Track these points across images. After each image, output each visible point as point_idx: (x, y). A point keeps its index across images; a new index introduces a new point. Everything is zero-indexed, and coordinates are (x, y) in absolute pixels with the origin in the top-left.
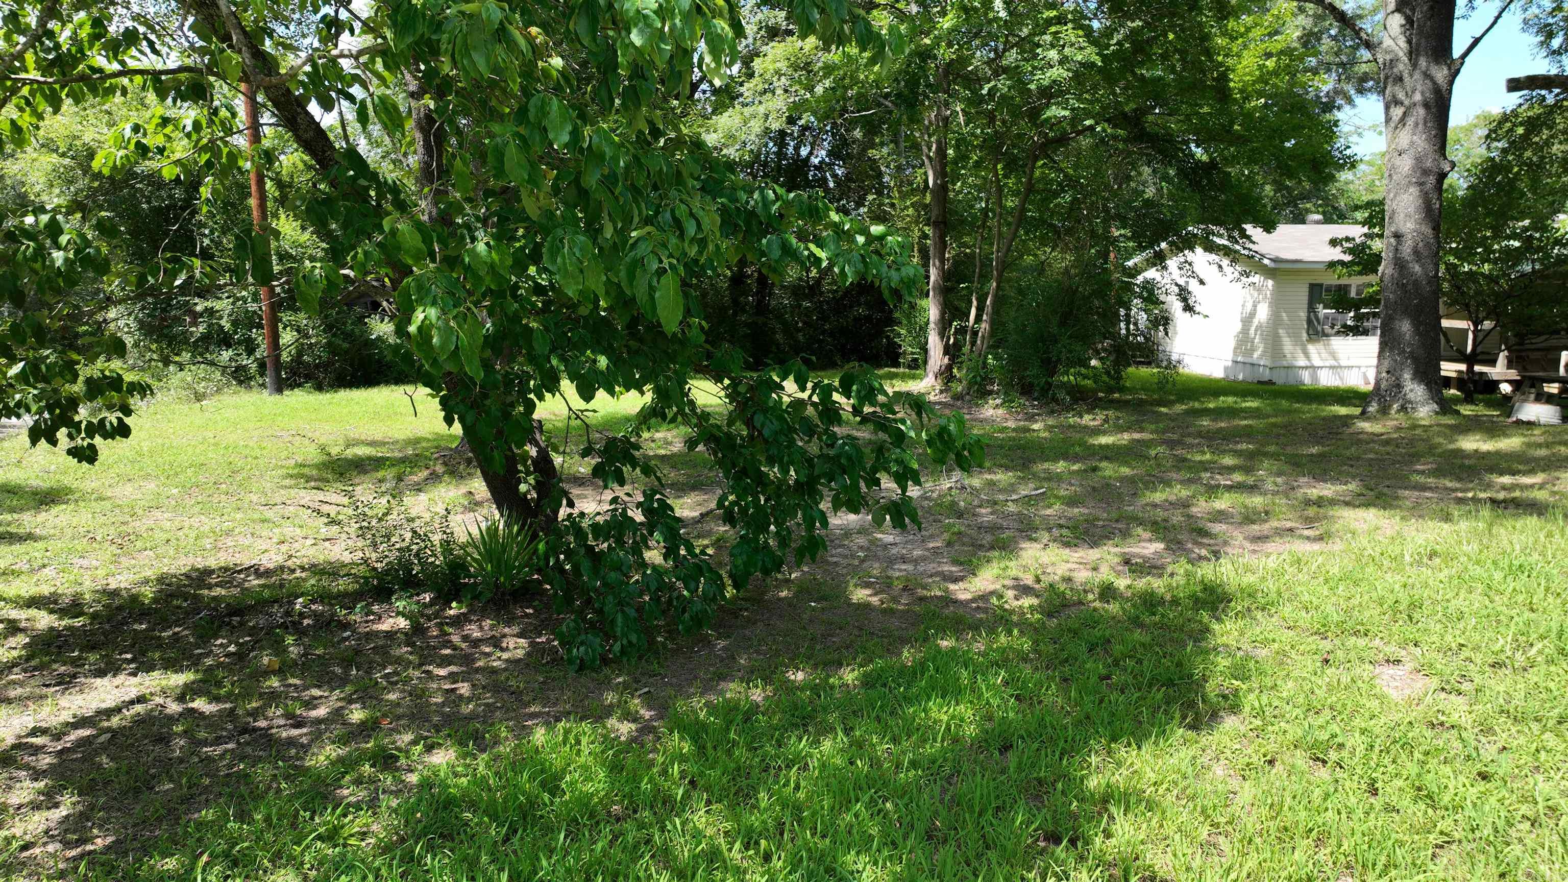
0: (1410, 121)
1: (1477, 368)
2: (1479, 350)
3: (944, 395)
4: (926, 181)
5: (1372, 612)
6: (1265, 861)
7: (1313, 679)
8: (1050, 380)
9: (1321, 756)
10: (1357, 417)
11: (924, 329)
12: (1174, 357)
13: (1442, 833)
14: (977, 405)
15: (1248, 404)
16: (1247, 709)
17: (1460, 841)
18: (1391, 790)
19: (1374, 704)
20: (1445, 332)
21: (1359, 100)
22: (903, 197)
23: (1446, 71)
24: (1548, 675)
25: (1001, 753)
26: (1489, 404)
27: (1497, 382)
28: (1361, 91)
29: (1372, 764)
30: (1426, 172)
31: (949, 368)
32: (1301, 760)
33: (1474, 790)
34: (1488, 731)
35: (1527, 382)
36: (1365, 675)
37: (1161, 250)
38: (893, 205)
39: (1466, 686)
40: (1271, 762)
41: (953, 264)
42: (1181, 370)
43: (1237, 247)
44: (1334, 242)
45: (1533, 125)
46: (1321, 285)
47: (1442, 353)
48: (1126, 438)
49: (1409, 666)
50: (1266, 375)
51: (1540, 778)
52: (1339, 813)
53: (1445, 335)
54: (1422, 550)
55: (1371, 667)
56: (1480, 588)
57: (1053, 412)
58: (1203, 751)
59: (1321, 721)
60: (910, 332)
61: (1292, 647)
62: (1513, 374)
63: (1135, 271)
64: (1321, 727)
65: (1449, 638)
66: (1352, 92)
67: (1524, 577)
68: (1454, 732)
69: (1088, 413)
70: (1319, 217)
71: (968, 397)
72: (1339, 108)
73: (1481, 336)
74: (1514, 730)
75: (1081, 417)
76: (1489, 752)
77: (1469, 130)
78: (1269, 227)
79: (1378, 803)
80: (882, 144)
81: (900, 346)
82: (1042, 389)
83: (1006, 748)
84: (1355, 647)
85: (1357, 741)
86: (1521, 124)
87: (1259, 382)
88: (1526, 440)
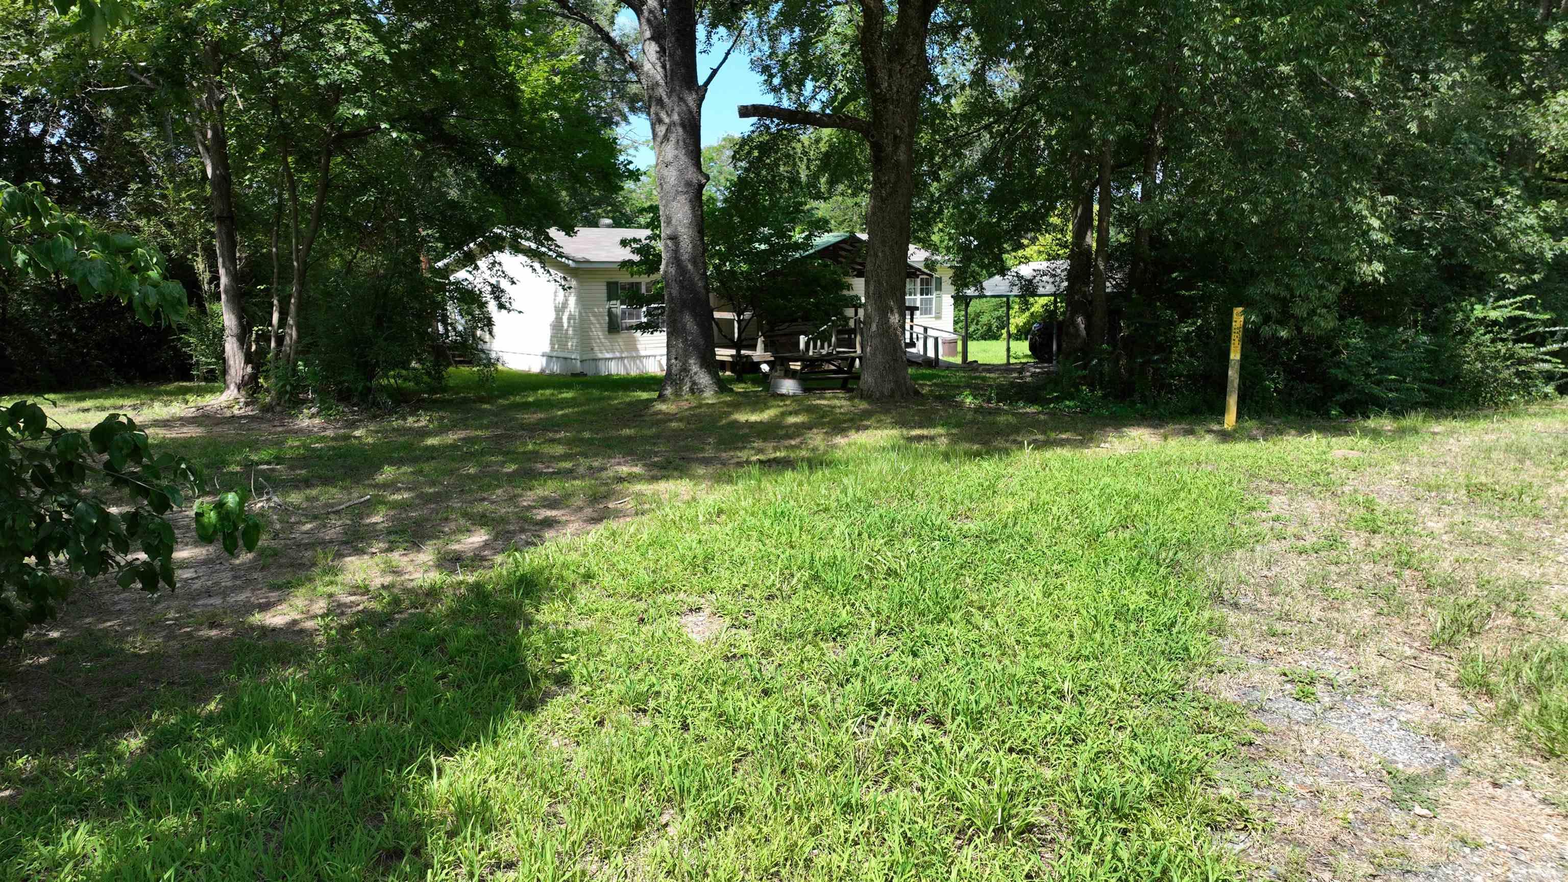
0: (673, 138)
1: (743, 352)
2: (743, 335)
3: (250, 408)
4: (204, 172)
5: (676, 569)
6: (600, 816)
7: (632, 639)
8: (368, 384)
9: (643, 707)
10: (655, 400)
11: (219, 335)
12: (493, 355)
13: (739, 749)
14: (291, 416)
15: (564, 395)
16: (577, 678)
17: (753, 752)
18: (701, 723)
19: (681, 651)
20: (718, 322)
21: (632, 118)
22: (178, 188)
23: (694, 96)
24: (805, 598)
25: (333, 779)
26: (755, 382)
27: (759, 363)
28: (633, 110)
29: (683, 703)
30: (688, 184)
31: (254, 377)
32: (625, 715)
33: (759, 706)
34: (767, 653)
35: (778, 363)
36: (673, 626)
37: (470, 250)
38: (164, 197)
39: (751, 620)
40: (601, 723)
41: (246, 265)
42: (500, 367)
43: (543, 249)
44: (624, 243)
45: (767, 149)
46: (617, 283)
47: (716, 341)
48: (451, 437)
49: (707, 611)
50: (578, 367)
51: (805, 683)
52: (659, 754)
53: (717, 324)
54: (711, 510)
55: (678, 618)
56: (755, 534)
57: (375, 417)
58: (540, 727)
59: (640, 675)
60: (202, 340)
61: (613, 613)
62: (769, 356)
63: (445, 272)
64: (640, 681)
65: (735, 581)
66: (626, 110)
67: (785, 521)
68: (744, 660)
69: (411, 415)
70: (608, 221)
71: (278, 409)
72: (617, 124)
73: (743, 324)
74: (785, 648)
75: (405, 419)
76: (769, 670)
77: (719, 150)
78: (569, 230)
79: (689, 736)
80: (142, 126)
81: (191, 356)
82: (361, 393)
83: (338, 775)
84: (664, 602)
85: (671, 687)
86: (756, 147)
87: (573, 375)
88: (781, 409)
